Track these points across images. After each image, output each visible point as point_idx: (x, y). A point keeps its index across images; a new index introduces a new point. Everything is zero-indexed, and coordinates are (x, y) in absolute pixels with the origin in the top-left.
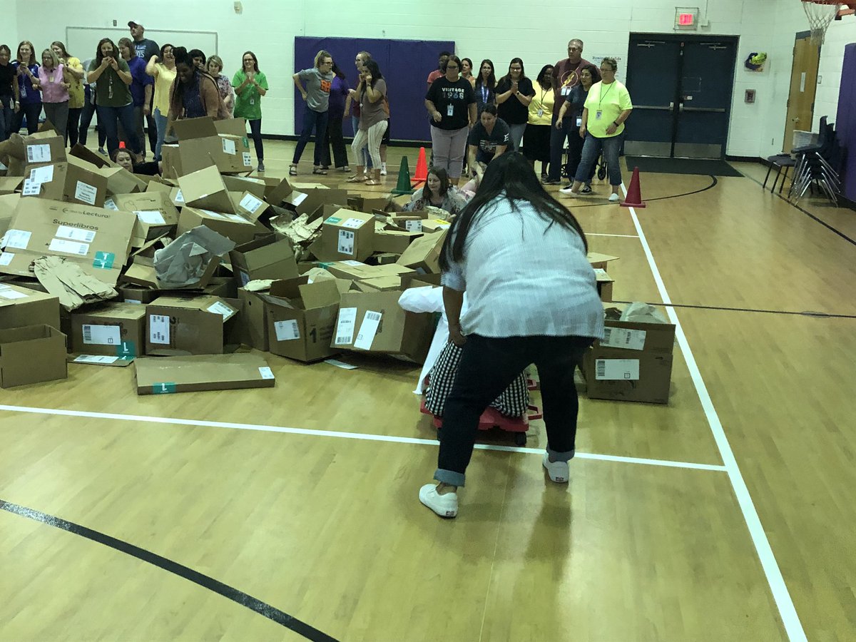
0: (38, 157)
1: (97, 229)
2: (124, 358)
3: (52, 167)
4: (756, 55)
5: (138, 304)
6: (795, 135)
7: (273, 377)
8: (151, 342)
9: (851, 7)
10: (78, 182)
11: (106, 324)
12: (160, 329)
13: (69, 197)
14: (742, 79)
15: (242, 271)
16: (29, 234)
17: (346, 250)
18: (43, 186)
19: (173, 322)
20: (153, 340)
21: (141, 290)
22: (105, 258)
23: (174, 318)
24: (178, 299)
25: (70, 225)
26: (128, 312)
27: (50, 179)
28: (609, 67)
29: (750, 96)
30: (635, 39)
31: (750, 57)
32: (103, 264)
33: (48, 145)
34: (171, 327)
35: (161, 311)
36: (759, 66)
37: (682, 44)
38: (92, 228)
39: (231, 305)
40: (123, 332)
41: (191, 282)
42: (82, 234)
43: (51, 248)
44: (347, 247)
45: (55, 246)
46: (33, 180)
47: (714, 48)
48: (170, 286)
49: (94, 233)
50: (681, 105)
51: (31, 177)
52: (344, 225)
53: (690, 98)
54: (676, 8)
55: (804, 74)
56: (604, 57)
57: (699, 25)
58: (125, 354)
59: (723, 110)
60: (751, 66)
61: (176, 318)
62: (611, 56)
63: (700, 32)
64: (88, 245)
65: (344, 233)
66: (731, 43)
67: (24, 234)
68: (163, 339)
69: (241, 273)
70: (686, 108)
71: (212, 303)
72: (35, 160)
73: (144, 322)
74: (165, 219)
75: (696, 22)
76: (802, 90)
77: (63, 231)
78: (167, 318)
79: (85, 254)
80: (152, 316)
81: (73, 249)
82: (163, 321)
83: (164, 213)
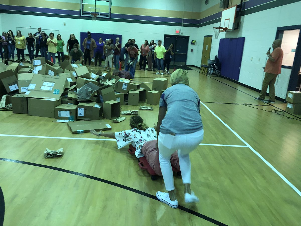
0: (36, 64)
1: (55, 82)
2: (71, 120)
3: (41, 66)
4: (193, 41)
5: (72, 105)
6: (208, 60)
7: (111, 127)
8: (78, 116)
9: (224, 30)
10: (49, 70)
11: (65, 111)
12: (81, 112)
13: (47, 74)
14: (190, 47)
15: (100, 95)
16: (35, 85)
17: (125, 89)
18: (39, 71)
19: (84, 110)
20: (79, 115)
21: (73, 101)
22: (57, 91)
23: (85, 109)
24: (85, 103)
25: (47, 81)
26: (71, 107)
27: (41, 69)
28: (160, 43)
29: (192, 51)
30: (166, 36)
31: (192, 41)
32: (56, 93)
33: (40, 60)
34: (84, 111)
35: (81, 107)
36: (194, 43)
37: (176, 38)
38: (53, 82)
39: (100, 105)
40: (70, 113)
41: (88, 98)
42: (50, 84)
43: (41, 89)
44: (125, 88)
45: (43, 88)
46: (35, 70)
47: (184, 39)
48: (82, 99)
49: (54, 84)
50: (176, 52)
51: (35, 69)
52: (124, 82)
53: (178, 51)
54: (175, 29)
55: (207, 46)
56: (158, 40)
57: (181, 33)
58: (71, 119)
59: (185, 54)
60: (193, 43)
61: (86, 109)
62: (160, 40)
63: (181, 35)
64: (52, 88)
65: (124, 84)
66: (188, 38)
67: (34, 85)
68: (82, 115)
69: (100, 96)
70: (177, 53)
71: (95, 104)
72: (36, 65)
73: (76, 110)
74: (73, 80)
75: (180, 32)
76: (207, 49)
77: (45, 83)
78: (83, 109)
79: (51, 90)
80: (78, 108)
81: (48, 89)
82: (82, 110)
83: (72, 78)
